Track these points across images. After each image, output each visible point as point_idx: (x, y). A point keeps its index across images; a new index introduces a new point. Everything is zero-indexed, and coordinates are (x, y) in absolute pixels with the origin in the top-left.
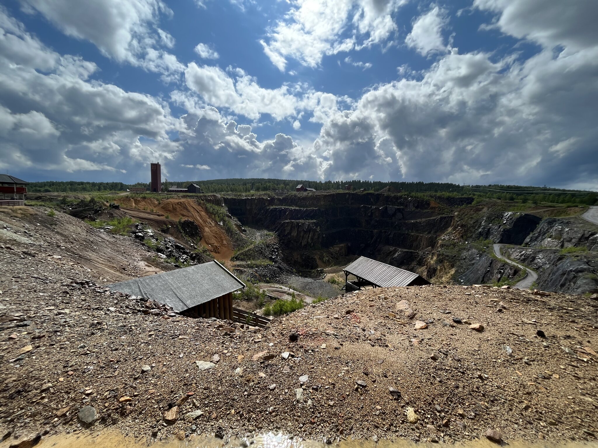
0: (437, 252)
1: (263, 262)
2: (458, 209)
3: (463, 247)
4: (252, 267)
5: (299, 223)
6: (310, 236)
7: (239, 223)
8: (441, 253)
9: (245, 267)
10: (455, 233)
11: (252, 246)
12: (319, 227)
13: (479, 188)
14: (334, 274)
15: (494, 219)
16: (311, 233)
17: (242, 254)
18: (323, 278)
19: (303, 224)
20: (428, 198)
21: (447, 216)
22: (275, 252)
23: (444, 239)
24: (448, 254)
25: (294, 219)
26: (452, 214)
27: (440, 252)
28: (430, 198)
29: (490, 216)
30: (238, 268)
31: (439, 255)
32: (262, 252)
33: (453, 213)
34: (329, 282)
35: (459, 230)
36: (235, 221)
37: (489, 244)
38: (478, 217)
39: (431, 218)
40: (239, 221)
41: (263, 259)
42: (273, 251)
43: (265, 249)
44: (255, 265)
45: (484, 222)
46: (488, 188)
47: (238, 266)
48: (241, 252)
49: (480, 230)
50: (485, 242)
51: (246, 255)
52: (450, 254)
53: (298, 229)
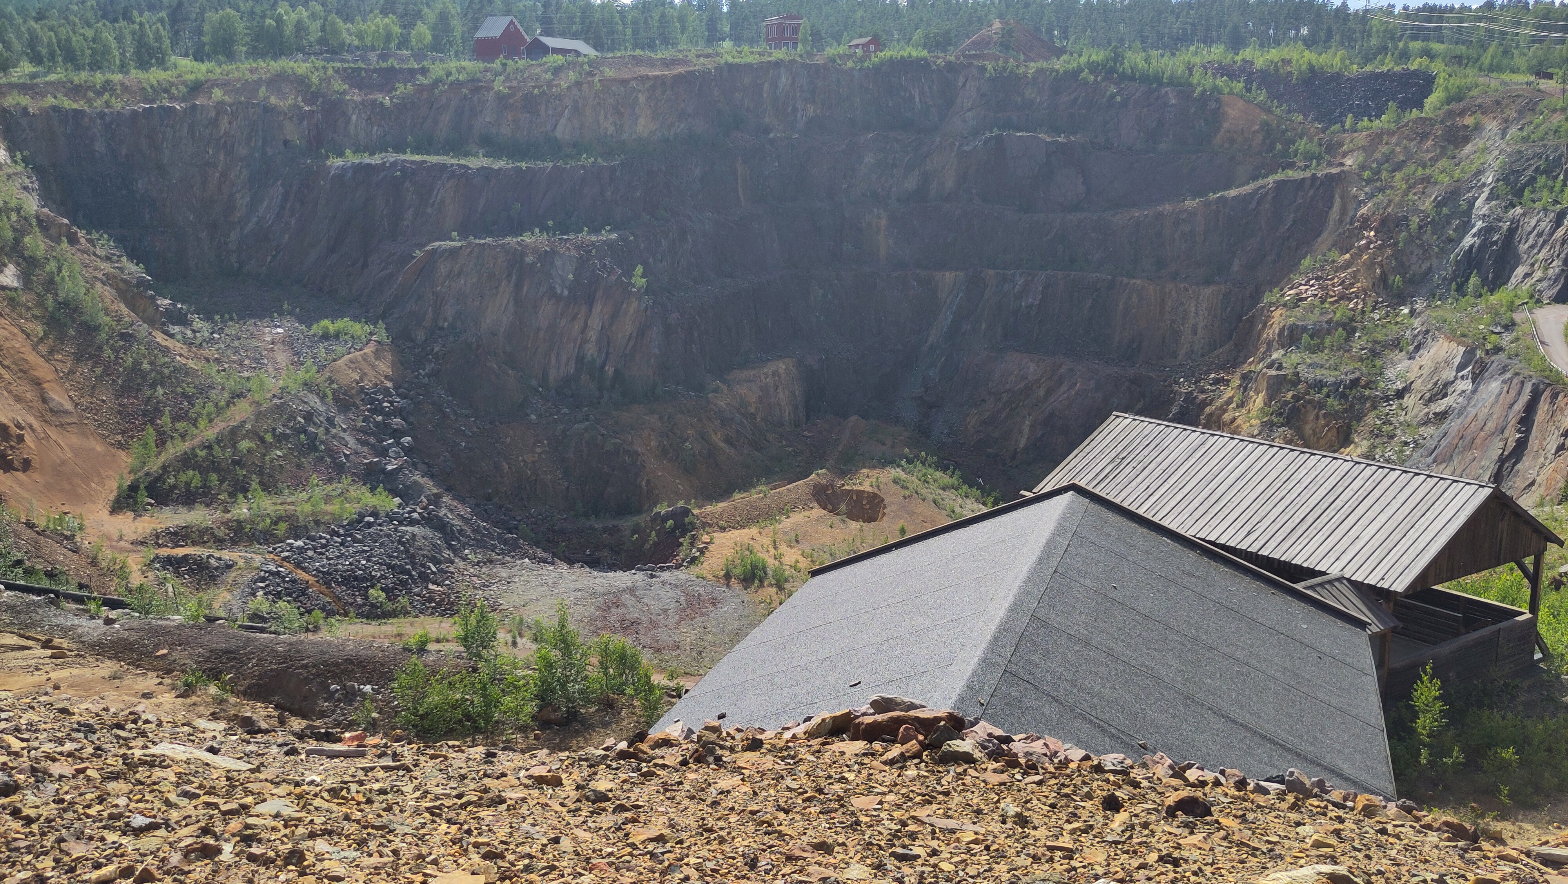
0: (1270, 366)
1: (328, 499)
2: (1361, 138)
3: (1393, 331)
4: (267, 537)
5: (523, 254)
6: (595, 323)
7: (133, 269)
8: (1288, 371)
9: (220, 543)
10: (1348, 265)
11: (242, 411)
12: (639, 270)
13: (1440, 19)
14: (754, 531)
15: (1532, 180)
16: (597, 308)
17: (186, 461)
18: (694, 560)
19: (547, 257)
20: (1208, 82)
21: (1308, 174)
22: (397, 434)
23: (1299, 299)
24: (1319, 374)
25: (490, 234)
26: (1330, 164)
27: (1280, 368)
28: (1220, 82)
29: (1516, 167)
30: (180, 552)
31: (1276, 386)
32: (313, 438)
33: (1338, 160)
34: (728, 576)
35: (1367, 247)
36: (108, 259)
37: (1512, 308)
38: (1457, 174)
39: (1233, 193)
40: (134, 255)
41: (330, 481)
42: (384, 430)
43: (330, 421)
44: (280, 519)
45: (1488, 199)
46: (1479, 19)
47: (179, 536)
48: (175, 449)
49: (1468, 241)
50: (1494, 299)
51: (215, 466)
52: (1330, 377)
53: (518, 286)
